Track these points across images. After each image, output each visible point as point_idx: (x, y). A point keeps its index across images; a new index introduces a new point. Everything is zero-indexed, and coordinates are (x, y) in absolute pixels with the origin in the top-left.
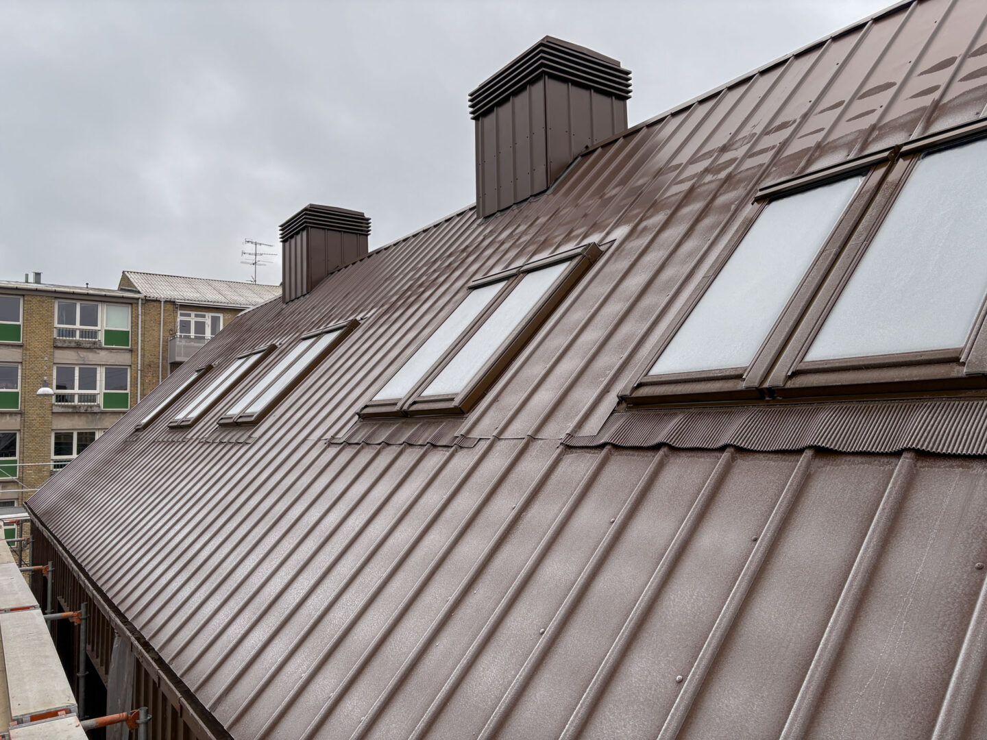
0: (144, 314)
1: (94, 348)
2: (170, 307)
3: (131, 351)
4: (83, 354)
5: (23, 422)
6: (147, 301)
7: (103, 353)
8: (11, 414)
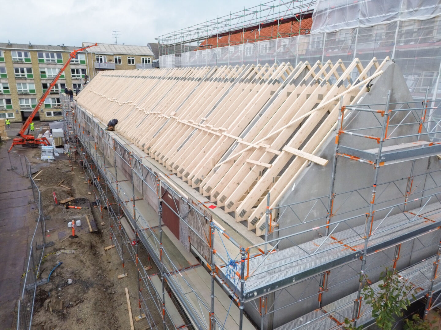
0: (88, 56)
1: (78, 65)
2: (93, 54)
3: (86, 65)
4: (76, 66)
5: (66, 81)
6: (88, 53)
7: (80, 66)
8: (64, 79)
